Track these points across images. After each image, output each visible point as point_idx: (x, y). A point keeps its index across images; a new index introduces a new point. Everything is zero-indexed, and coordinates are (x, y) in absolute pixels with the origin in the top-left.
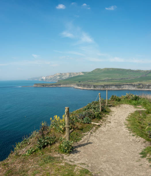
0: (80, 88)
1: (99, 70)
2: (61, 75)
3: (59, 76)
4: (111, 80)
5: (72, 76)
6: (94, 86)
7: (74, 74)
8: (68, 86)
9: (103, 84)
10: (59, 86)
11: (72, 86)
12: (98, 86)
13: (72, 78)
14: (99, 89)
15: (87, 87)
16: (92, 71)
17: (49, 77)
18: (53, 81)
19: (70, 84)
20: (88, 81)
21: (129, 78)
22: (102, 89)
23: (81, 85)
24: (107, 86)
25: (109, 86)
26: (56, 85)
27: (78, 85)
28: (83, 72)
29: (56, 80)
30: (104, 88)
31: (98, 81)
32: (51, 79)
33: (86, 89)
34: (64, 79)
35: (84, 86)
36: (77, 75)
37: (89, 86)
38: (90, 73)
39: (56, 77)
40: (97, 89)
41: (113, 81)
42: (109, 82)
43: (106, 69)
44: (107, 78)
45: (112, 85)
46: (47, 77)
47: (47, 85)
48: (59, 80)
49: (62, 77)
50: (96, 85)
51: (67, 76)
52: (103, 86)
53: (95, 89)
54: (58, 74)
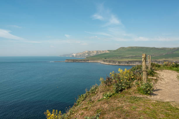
0: (106, 63)
1: (123, 48)
2: (89, 53)
3: (88, 53)
4: (135, 57)
5: (99, 54)
6: (119, 62)
7: (100, 52)
8: (95, 61)
9: (127, 60)
10: (88, 62)
11: (99, 61)
12: (123, 62)
13: (98, 55)
14: (124, 65)
15: (113, 63)
16: (117, 50)
17: (79, 54)
18: (82, 57)
19: (97, 60)
20: (113, 58)
21: (153, 56)
22: (126, 65)
23: (107, 61)
24: (131, 62)
25: (133, 62)
26: (84, 61)
27: (104, 61)
28: (109, 51)
29: (85, 57)
30: (128, 63)
31: (122, 58)
32: (80, 56)
33: (111, 65)
34: (92, 56)
35: (110, 62)
36: (103, 53)
37: (114, 62)
38: (115, 51)
39: (85, 54)
40: (122, 64)
41: (137, 58)
42: (133, 59)
43: (129, 47)
44: (131, 55)
45: (136, 62)
46: (77, 54)
47: (78, 61)
48: (87, 56)
49: (90, 54)
50: (120, 62)
51: (95, 53)
52: (128, 62)
53: (120, 64)
54: (86, 52)
